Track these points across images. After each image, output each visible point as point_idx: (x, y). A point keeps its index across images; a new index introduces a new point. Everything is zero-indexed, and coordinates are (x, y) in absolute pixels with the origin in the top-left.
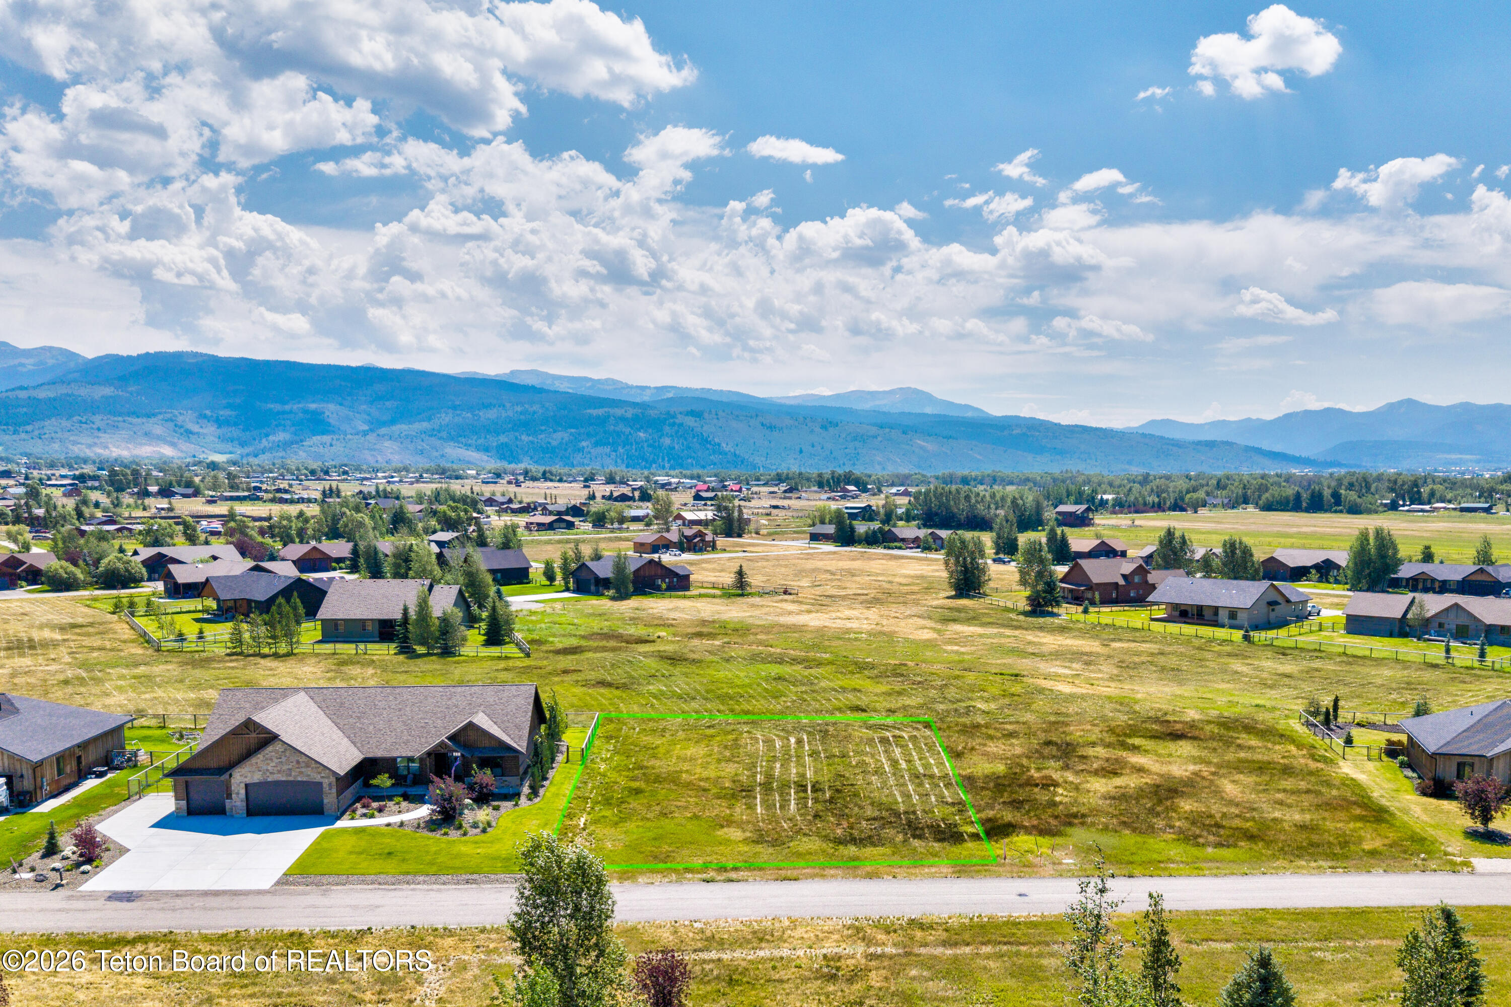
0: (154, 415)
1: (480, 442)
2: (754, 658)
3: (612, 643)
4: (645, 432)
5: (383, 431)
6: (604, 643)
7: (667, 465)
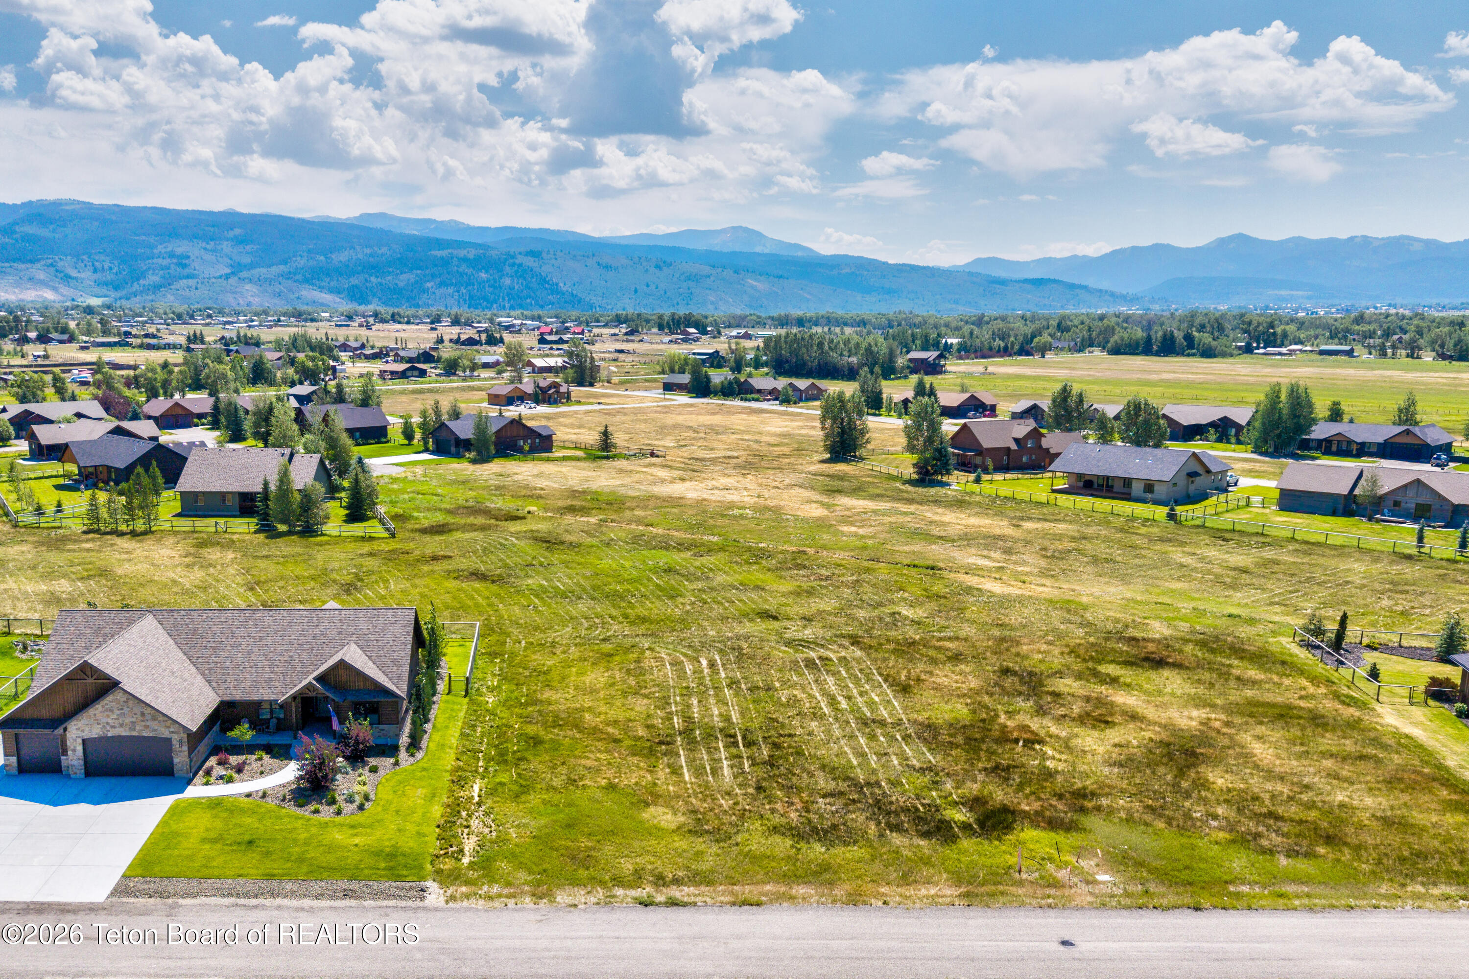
0: (38, 260)
1: (332, 284)
2: (637, 540)
3: (480, 520)
4: (487, 272)
5: (245, 274)
6: (471, 520)
7: (507, 305)
